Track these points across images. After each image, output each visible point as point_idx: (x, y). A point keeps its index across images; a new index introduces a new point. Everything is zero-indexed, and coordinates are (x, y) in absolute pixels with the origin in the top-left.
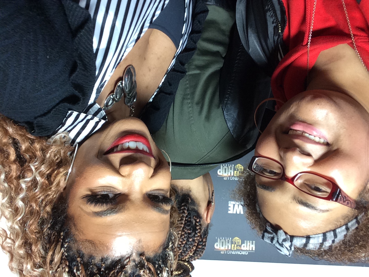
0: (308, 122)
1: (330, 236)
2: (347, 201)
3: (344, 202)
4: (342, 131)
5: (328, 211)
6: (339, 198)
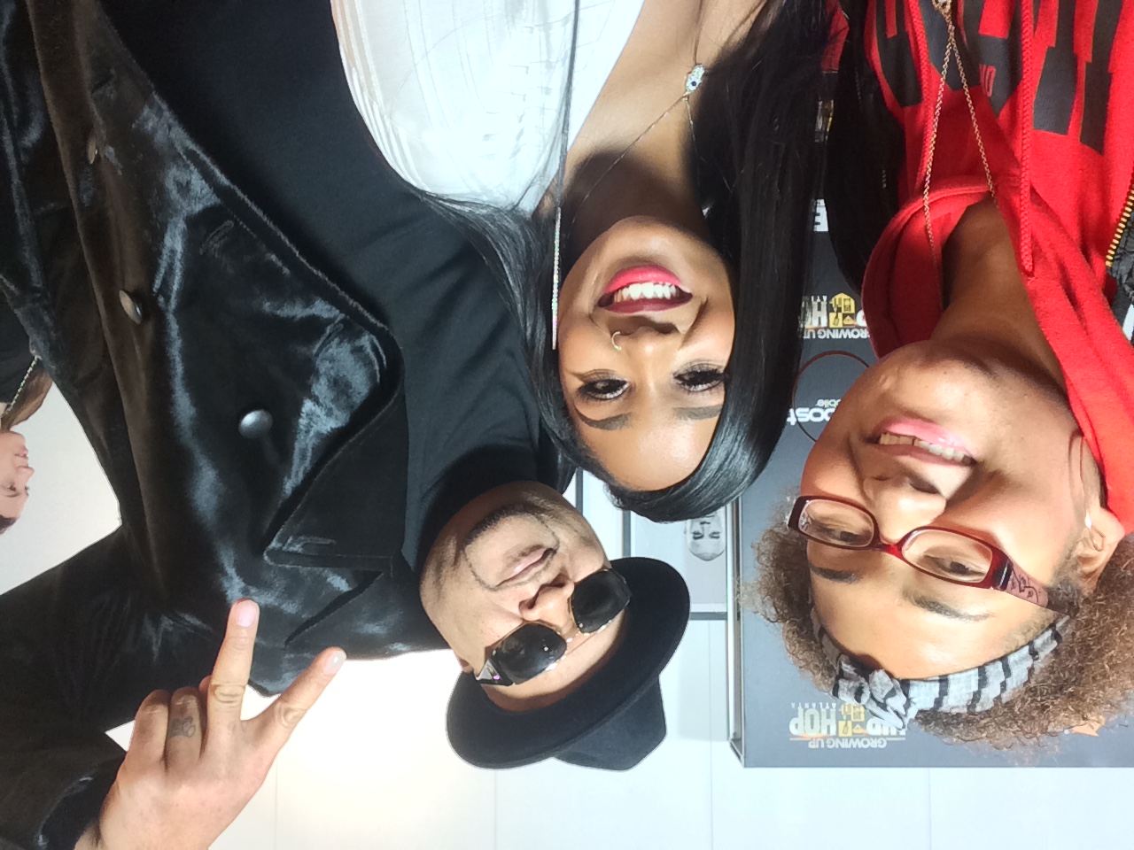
0: (925, 416)
1: (995, 672)
2: (1027, 590)
3: (1021, 591)
4: (1003, 431)
5: (985, 616)
6: (1010, 583)
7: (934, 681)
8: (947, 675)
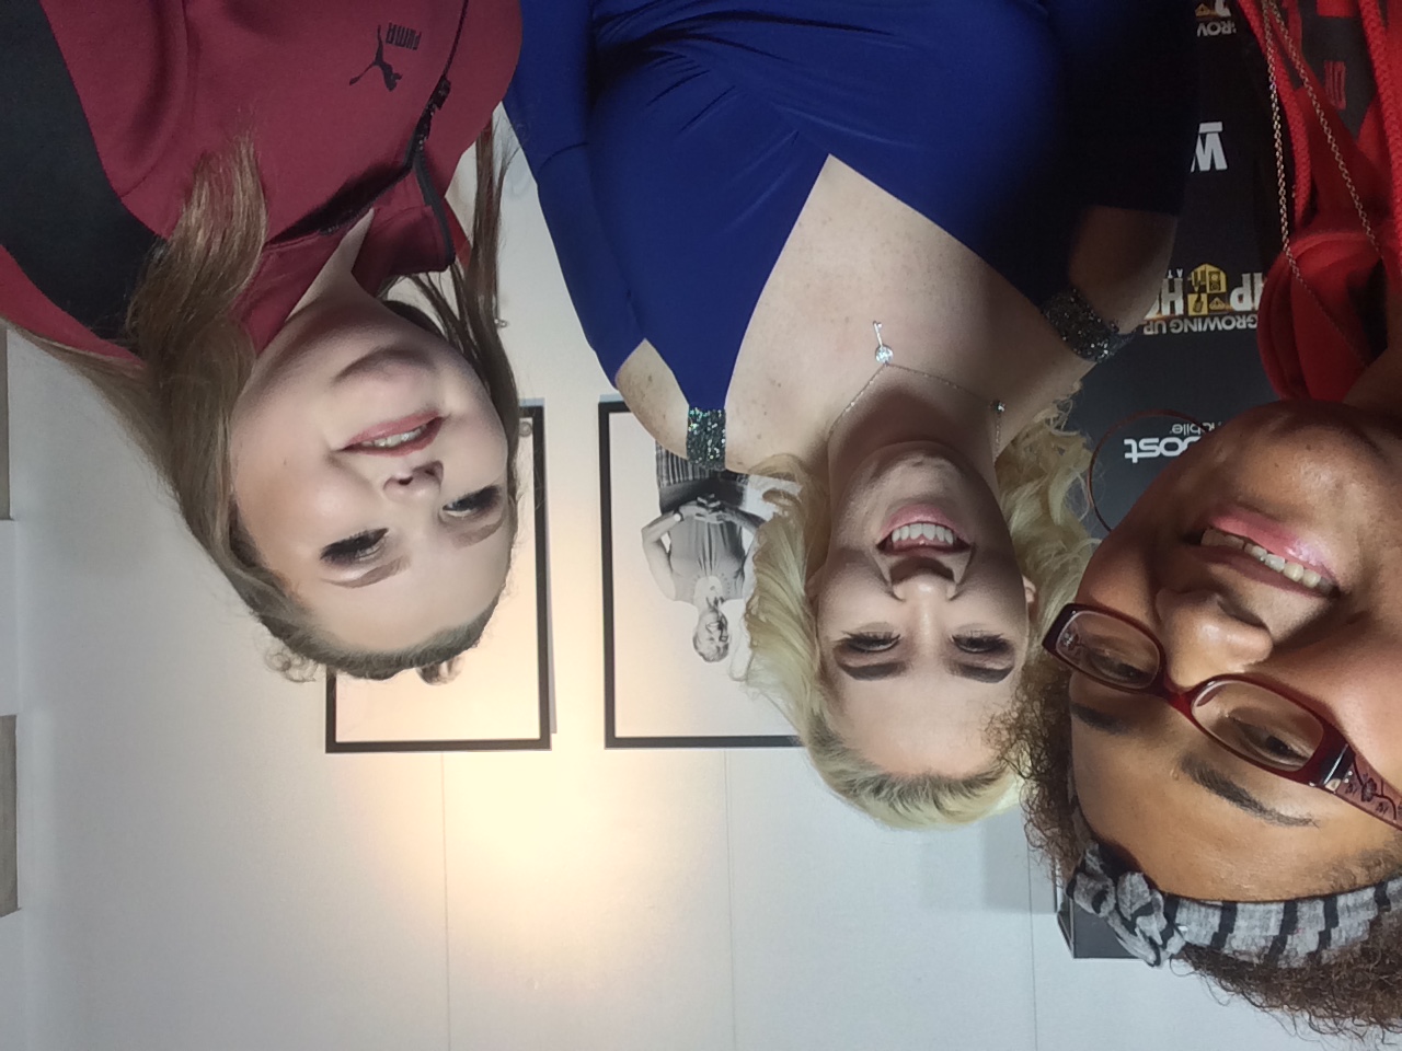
2: (1376, 801)
7: (1215, 907)
8: (1235, 902)
